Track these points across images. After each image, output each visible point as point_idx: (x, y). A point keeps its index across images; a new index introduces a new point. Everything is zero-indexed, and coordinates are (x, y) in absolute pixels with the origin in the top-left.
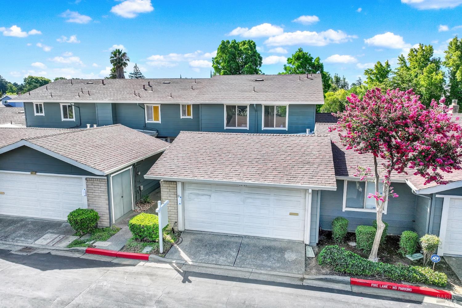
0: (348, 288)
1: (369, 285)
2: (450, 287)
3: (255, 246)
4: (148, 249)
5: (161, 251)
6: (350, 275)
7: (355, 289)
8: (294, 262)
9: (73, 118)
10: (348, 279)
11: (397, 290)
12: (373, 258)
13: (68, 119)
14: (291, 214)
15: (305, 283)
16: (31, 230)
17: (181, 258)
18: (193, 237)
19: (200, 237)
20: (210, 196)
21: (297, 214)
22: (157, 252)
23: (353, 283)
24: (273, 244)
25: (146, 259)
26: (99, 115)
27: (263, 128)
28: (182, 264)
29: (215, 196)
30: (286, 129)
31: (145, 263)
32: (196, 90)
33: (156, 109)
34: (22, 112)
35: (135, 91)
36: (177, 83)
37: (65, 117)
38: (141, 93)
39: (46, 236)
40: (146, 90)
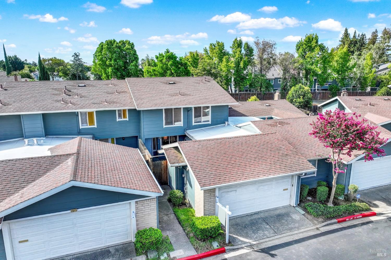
0: (340, 226)
1: (345, 221)
4: (216, 245)
5: (227, 242)
6: (333, 218)
7: (343, 225)
8: (302, 220)
10: (335, 220)
11: (357, 218)
12: (331, 204)
14: (284, 190)
17: (244, 242)
20: (236, 191)
21: (287, 189)
22: (224, 244)
23: (339, 222)
25: (224, 251)
26: (27, 126)
27: (194, 124)
28: (251, 246)
29: (239, 190)
30: (210, 123)
31: (227, 256)
32: (122, 94)
33: (91, 114)
35: (59, 98)
36: (93, 86)
38: (68, 99)
40: (70, 96)
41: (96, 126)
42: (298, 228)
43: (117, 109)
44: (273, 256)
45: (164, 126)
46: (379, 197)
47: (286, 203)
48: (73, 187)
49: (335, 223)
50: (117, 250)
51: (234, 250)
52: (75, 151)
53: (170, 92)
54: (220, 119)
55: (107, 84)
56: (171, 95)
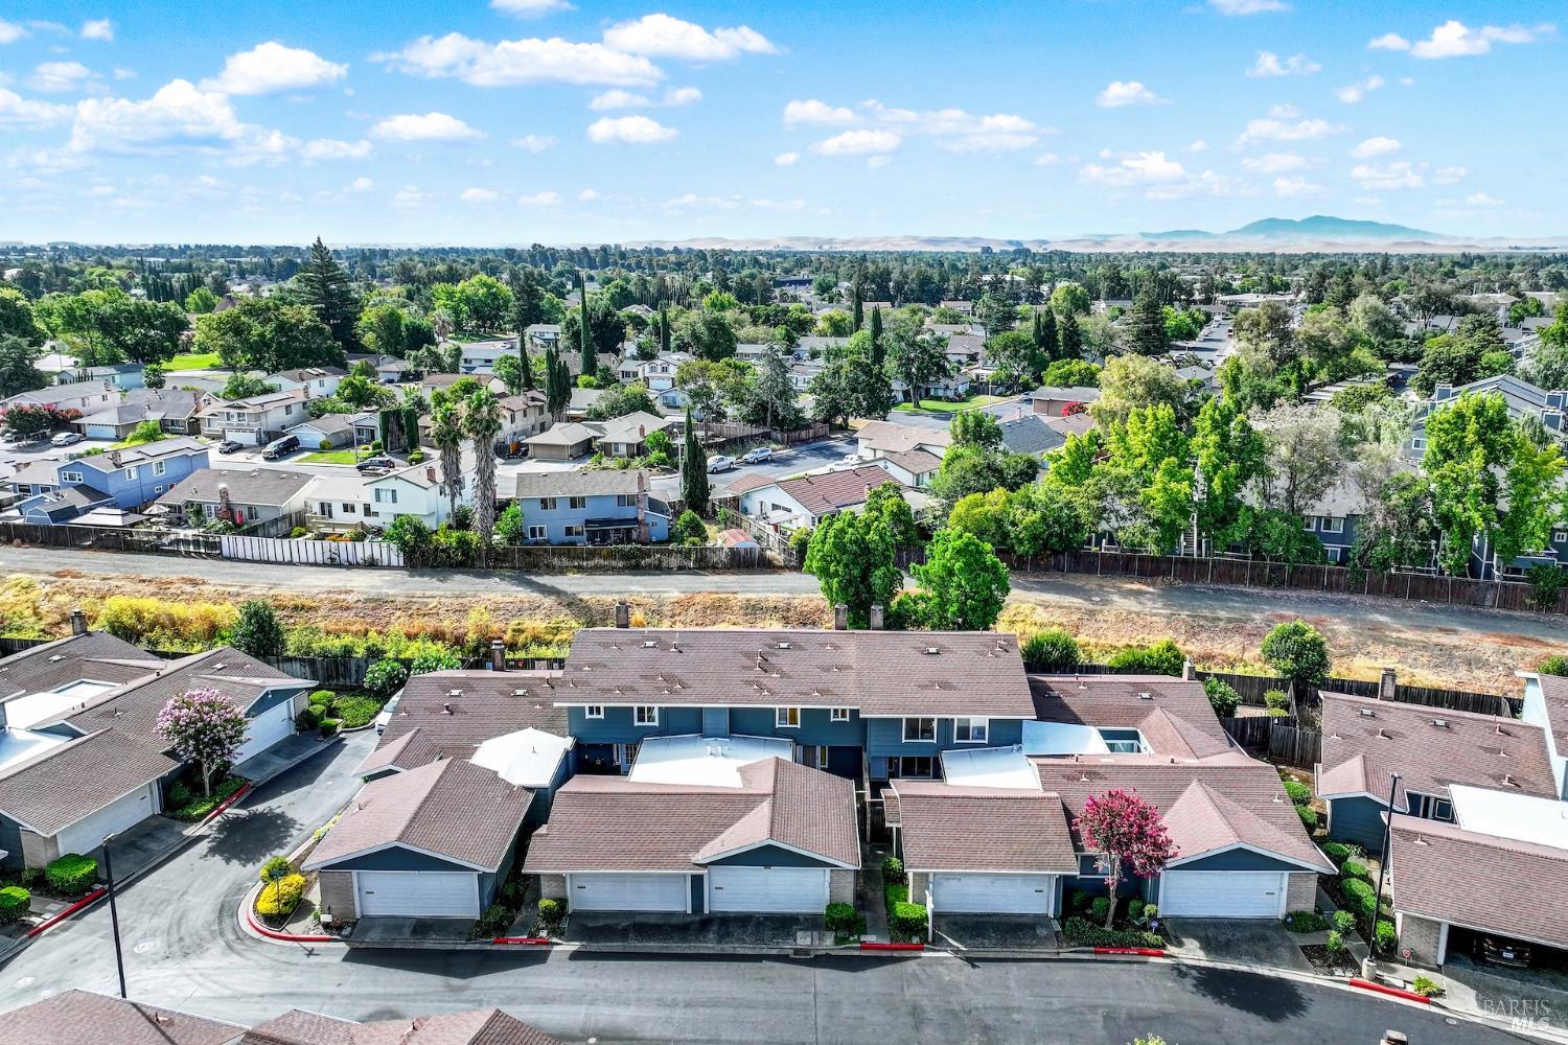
0: (1093, 957)
1: (1107, 953)
2: (1164, 947)
3: (1007, 924)
4: (916, 940)
5: (931, 940)
6: (1093, 945)
7: (1099, 957)
8: (1047, 937)
9: (654, 721)
10: (1092, 949)
11: (1128, 954)
12: (1108, 928)
13: (646, 724)
14: (1035, 892)
15: (1062, 956)
16: (777, 929)
17: (951, 945)
18: (946, 920)
19: (952, 920)
21: (1042, 892)
22: (928, 942)
23: (1096, 952)
24: (1021, 920)
25: (922, 949)
26: (707, 722)
27: (955, 741)
28: (957, 951)
29: (965, 880)
30: (986, 742)
31: (923, 954)
32: (845, 672)
33: (793, 711)
34: (520, 692)
35: (751, 675)
36: (801, 648)
37: (641, 719)
38: (765, 681)
39: (799, 934)
40: (766, 671)
41: (799, 726)
42: (1033, 946)
43: (832, 707)
44: (974, 966)
45: (904, 741)
46: (1202, 934)
47: (1041, 911)
48: (770, 846)
49: (1090, 953)
50: (806, 919)
51: (935, 950)
52: (770, 791)
53: (922, 678)
54: (1006, 736)
55: (823, 645)
56: (922, 687)
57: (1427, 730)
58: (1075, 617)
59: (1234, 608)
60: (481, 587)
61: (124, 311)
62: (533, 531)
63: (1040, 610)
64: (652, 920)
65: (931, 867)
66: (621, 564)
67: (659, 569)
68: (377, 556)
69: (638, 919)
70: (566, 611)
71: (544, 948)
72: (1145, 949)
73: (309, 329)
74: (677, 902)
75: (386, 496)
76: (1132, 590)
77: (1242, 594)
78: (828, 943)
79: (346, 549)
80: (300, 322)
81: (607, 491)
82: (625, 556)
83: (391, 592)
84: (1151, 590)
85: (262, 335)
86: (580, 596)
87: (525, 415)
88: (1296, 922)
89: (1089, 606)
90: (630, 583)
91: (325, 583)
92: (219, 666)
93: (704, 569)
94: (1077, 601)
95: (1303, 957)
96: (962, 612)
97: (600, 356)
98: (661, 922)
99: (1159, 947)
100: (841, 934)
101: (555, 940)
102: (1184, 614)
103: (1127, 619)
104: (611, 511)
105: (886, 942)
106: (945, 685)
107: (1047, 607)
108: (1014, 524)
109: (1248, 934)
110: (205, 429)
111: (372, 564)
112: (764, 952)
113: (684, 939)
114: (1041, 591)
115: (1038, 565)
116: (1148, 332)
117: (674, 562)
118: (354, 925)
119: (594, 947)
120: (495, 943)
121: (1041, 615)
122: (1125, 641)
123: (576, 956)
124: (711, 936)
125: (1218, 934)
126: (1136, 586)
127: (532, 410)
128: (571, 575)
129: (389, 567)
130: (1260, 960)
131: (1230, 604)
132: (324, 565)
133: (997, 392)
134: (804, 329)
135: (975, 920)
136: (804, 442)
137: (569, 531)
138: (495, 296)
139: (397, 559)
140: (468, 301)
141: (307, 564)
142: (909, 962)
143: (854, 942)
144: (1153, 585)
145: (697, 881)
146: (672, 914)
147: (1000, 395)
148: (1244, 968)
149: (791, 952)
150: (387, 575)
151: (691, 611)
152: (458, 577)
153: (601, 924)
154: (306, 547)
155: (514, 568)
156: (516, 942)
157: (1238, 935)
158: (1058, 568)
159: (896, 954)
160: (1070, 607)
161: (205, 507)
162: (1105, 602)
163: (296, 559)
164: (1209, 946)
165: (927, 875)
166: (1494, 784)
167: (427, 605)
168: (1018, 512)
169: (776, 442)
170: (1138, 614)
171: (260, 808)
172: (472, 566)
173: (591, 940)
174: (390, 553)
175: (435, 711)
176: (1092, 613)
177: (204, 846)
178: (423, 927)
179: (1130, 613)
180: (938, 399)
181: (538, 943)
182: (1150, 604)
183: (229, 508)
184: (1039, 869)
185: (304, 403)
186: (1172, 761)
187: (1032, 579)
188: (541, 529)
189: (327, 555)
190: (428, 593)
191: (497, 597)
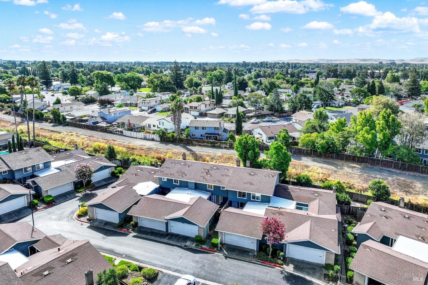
1: (265, 263)
2: (283, 265)
3: (242, 250)
4: (215, 249)
5: (219, 250)
7: (262, 264)
8: (251, 256)
9: (178, 183)
10: (261, 261)
11: (271, 265)
12: (269, 257)
13: (176, 184)
15: (252, 261)
16: (183, 239)
17: (224, 252)
18: (226, 246)
19: (228, 246)
21: (253, 243)
22: (218, 250)
23: (262, 262)
24: (247, 250)
25: (216, 252)
26: (190, 185)
27: (252, 199)
28: (225, 254)
29: (232, 236)
30: (260, 201)
31: (216, 253)
32: (227, 177)
33: (211, 185)
34: (152, 172)
35: (203, 175)
36: (219, 169)
37: (175, 183)
38: (205, 177)
39: (188, 242)
40: (207, 174)
41: (213, 190)
42: (245, 257)
44: (226, 259)
45: (237, 197)
46: (296, 264)
47: (253, 248)
48: (182, 218)
49: (260, 262)
50: (192, 238)
51: (219, 253)
52: (192, 204)
53: (246, 181)
54: (265, 200)
55: (225, 169)
56: (245, 183)
57: (401, 217)
58: (330, 172)
59: (383, 175)
60: (174, 148)
61: (130, 77)
62: (193, 135)
63: (320, 169)
64: (156, 232)
65: (224, 231)
66: (210, 145)
67: (220, 147)
68: (154, 138)
69: (153, 231)
70: (191, 155)
71: (129, 233)
72: (276, 264)
73: (168, 82)
74: (162, 228)
75: (161, 123)
76: (352, 166)
77: (390, 171)
78: (193, 246)
79: (148, 136)
80: (166, 80)
81: (212, 126)
82: (211, 143)
83: (153, 147)
84: (359, 167)
85: (157, 84)
86: (196, 152)
87: (210, 106)
88: (328, 267)
89: (335, 169)
90: (210, 150)
91: (140, 143)
92: (97, 159)
93: (230, 148)
94: (333, 167)
95: (323, 277)
96: (274, 165)
97: (239, 91)
98: (158, 232)
99: (281, 265)
100: (198, 244)
101: (132, 232)
102: (365, 175)
103: (347, 174)
104: (213, 131)
105: (208, 248)
106: (251, 184)
107: (322, 168)
108: (317, 143)
109: (310, 267)
110: (138, 106)
111: (153, 140)
112: (177, 244)
113: (160, 237)
114: (323, 163)
115: (326, 156)
116: (413, 89)
117: (224, 146)
118: (94, 220)
119: (139, 235)
120: (119, 230)
121: (320, 171)
122: (343, 181)
123: (134, 236)
124: (167, 238)
125: (300, 265)
126: (354, 165)
127: (212, 104)
128: (197, 147)
129: (157, 141)
130: (309, 274)
131: (383, 174)
132: (143, 139)
133: (353, 105)
134: (303, 85)
135: (235, 247)
136: (284, 117)
137: (201, 135)
138: (222, 75)
139: (158, 139)
140: (215, 76)
141: (140, 139)
142: (210, 254)
143: (200, 246)
144: (360, 165)
145: (167, 224)
146: (161, 231)
147: (354, 106)
148: (302, 276)
149: (183, 246)
150: (155, 143)
151: (222, 159)
152: (170, 145)
153: (144, 230)
154: (141, 135)
155: (184, 144)
156: (124, 231)
157: (307, 266)
158: (332, 158)
159: (208, 252)
160: (329, 169)
161: (125, 123)
162: (341, 169)
163: (138, 137)
164: (296, 268)
165: (222, 232)
166: (416, 238)
167: (160, 150)
168: (318, 140)
169: (275, 116)
170: (350, 173)
171: (93, 192)
172: (175, 142)
173: (140, 234)
174: (156, 137)
175: (132, 174)
176: (336, 172)
177: (78, 198)
178: (107, 223)
179: (348, 172)
180: (333, 107)
181: (128, 232)
182: (356, 171)
183: (130, 124)
184: (251, 236)
185: (160, 100)
186: (307, 214)
187: (322, 160)
188: (195, 135)
189: (144, 137)
190: (161, 148)
191: (176, 150)
